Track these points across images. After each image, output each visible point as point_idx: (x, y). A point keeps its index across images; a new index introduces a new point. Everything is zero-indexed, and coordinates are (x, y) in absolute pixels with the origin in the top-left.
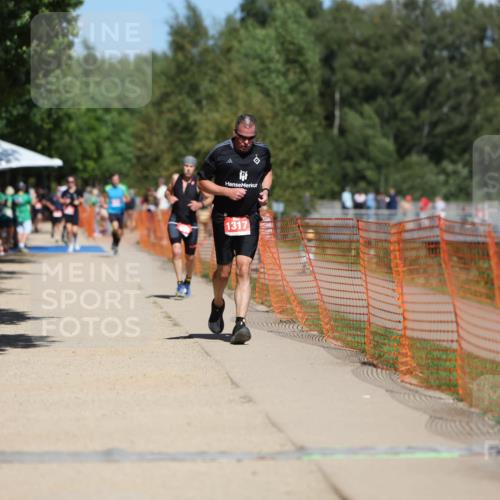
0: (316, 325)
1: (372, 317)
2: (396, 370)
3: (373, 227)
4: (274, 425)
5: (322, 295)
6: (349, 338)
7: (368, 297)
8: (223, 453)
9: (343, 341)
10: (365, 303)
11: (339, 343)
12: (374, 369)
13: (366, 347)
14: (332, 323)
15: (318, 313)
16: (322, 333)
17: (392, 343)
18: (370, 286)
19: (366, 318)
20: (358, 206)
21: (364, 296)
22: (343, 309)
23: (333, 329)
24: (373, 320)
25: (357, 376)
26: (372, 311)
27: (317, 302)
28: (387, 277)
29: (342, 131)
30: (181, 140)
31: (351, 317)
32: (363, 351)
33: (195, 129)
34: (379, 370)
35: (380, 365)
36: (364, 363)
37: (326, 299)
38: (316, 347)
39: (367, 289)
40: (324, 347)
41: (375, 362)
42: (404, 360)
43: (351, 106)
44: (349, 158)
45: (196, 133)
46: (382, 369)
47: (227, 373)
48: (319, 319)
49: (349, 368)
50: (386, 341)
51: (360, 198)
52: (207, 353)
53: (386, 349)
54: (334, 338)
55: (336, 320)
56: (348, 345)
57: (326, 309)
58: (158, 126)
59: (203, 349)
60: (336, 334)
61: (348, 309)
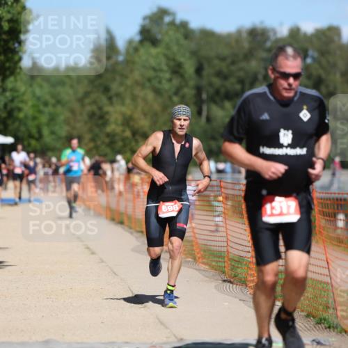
0: (191, 254)
1: (229, 248)
2: (246, 286)
3: (230, 186)
4: (162, 323)
5: (194, 233)
6: (214, 263)
7: (227, 234)
8: (127, 343)
9: (210, 265)
10: (225, 239)
11: (207, 267)
12: (231, 285)
13: (226, 269)
14: (202, 253)
15: (192, 246)
16: (195, 259)
17: (243, 267)
18: (228, 227)
19: (225, 249)
20: (219, 171)
21: (225, 234)
22: (209, 243)
23: (203, 257)
24: (231, 250)
25: (218, 290)
26: (231, 244)
27: (191, 239)
28: (240, 220)
29: (209, 120)
30: (98, 126)
31: (215, 248)
32: (224, 272)
33: (107, 117)
34: (234, 286)
35: (235, 282)
36: (224, 281)
37: (197, 236)
38: (191, 270)
39: (227, 229)
40: (196, 269)
41: (232, 280)
42: (252, 278)
43: (215, 102)
44: (213, 138)
45: (108, 120)
46: (237, 285)
47: (129, 288)
48: (193, 250)
49: (213, 284)
50: (240, 266)
51: (221, 166)
52: (115, 274)
53: (239, 270)
54: (203, 263)
55: (205, 251)
56: (213, 267)
57: (197, 243)
58: (81, 114)
59: (112, 271)
60: (204, 260)
61: (213, 243)
